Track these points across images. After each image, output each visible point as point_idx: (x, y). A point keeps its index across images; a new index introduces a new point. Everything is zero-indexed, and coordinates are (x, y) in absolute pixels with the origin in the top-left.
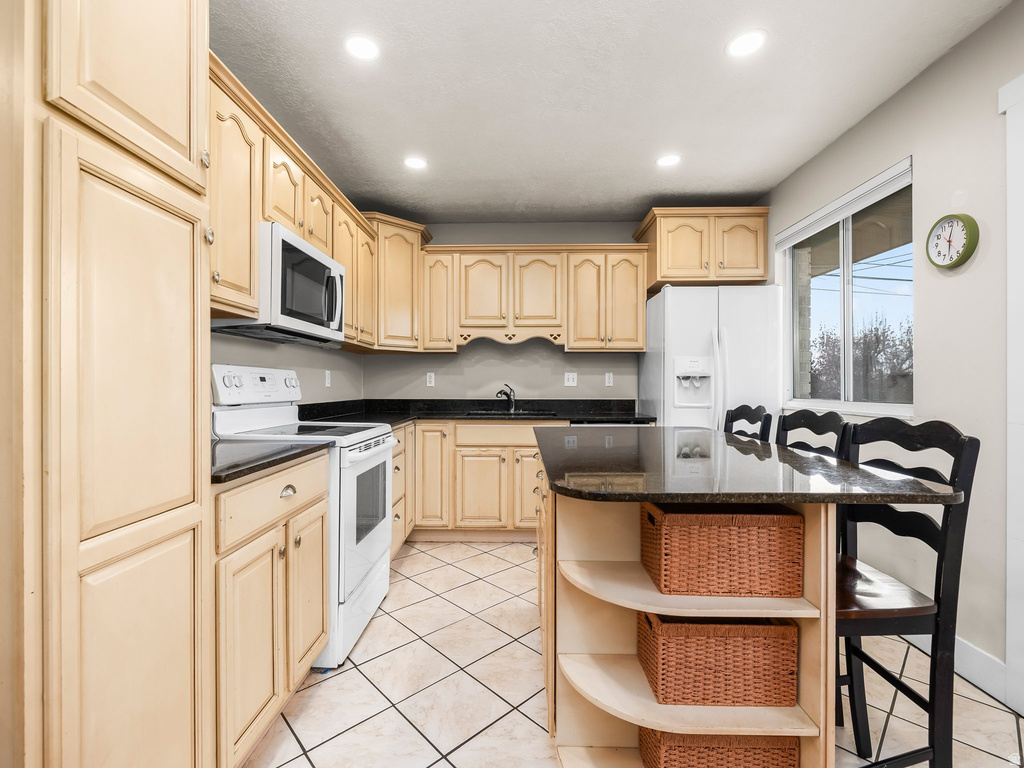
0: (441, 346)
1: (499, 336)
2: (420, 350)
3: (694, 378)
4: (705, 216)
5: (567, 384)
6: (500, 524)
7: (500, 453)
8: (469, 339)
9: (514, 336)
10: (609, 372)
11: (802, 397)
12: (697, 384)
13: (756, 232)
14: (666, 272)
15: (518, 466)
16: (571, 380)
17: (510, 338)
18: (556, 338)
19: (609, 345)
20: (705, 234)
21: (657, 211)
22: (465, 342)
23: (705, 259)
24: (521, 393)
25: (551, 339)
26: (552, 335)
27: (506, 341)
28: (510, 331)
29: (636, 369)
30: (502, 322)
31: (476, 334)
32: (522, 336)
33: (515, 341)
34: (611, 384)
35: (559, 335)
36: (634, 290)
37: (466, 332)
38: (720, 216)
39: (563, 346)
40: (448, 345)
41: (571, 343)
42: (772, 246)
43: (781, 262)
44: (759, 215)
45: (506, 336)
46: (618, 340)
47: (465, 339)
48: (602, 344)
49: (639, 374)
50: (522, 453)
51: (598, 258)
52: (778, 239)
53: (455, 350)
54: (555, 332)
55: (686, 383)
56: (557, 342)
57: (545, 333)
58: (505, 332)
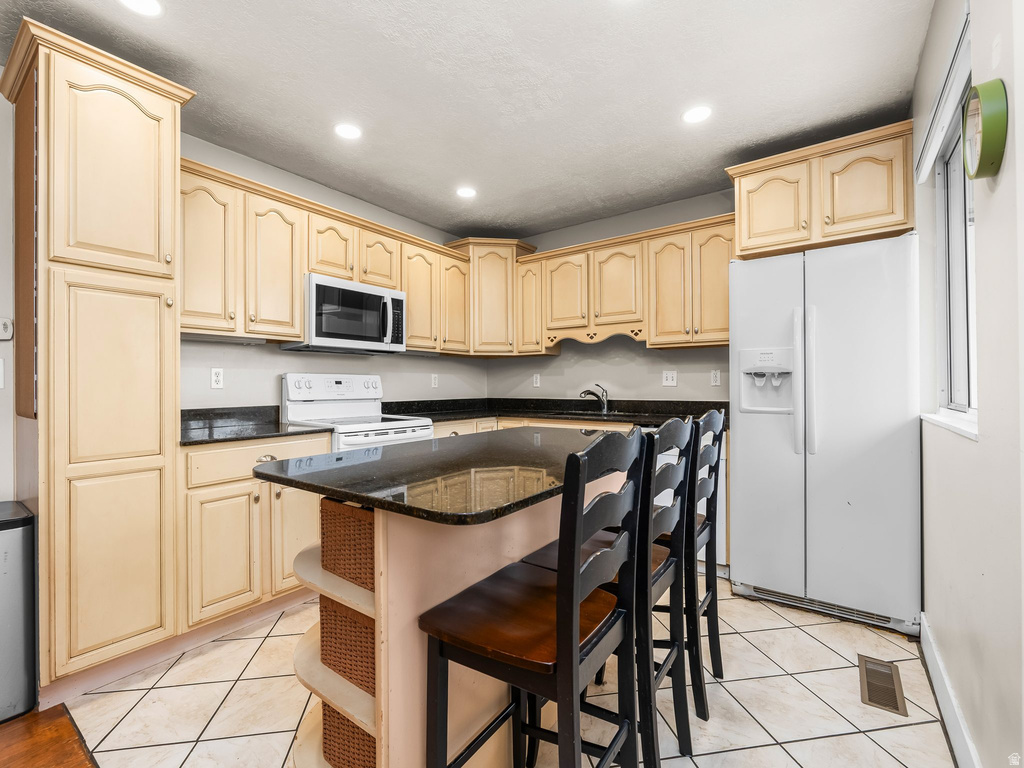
0: (531, 348)
1: (581, 336)
2: (515, 354)
3: (773, 374)
5: (665, 383)
8: (555, 341)
9: (595, 334)
10: (715, 369)
12: (776, 383)
13: (890, 163)
14: (748, 245)
16: (670, 379)
17: (592, 338)
18: (636, 334)
19: (697, 338)
20: (803, 182)
22: (551, 344)
23: (804, 216)
24: (615, 394)
25: (632, 335)
26: (632, 331)
27: (587, 340)
28: (592, 330)
30: (583, 322)
31: (561, 335)
32: (603, 334)
33: (596, 340)
34: (718, 383)
35: (640, 331)
37: (552, 334)
38: (828, 154)
39: (646, 342)
40: (538, 348)
41: (651, 337)
44: (897, 135)
45: (588, 335)
46: (707, 331)
47: (552, 341)
48: (688, 338)
51: (683, 240)
53: (544, 352)
54: (636, 328)
55: (760, 382)
56: (638, 338)
57: (625, 330)
58: (587, 331)
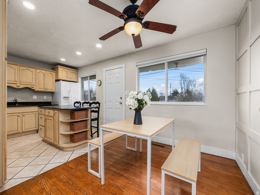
1: (14, 86)
4: (68, 69)
5: (34, 98)
6: (18, 132)
7: (18, 115)
10: (45, 96)
11: (83, 100)
12: (67, 98)
13: (76, 74)
14: (60, 78)
15: (24, 117)
19: (47, 90)
20: (68, 72)
21: (58, 66)
23: (68, 77)
24: (19, 100)
25: (31, 88)
27: (17, 87)
28: (18, 85)
29: (52, 95)
30: (16, 83)
32: (22, 86)
33: (19, 87)
34: (45, 98)
35: (33, 87)
36: (52, 79)
38: (70, 70)
39: (35, 90)
41: (37, 89)
42: (78, 77)
43: (80, 80)
44: (77, 71)
45: (17, 86)
46: (49, 89)
48: (45, 90)
49: (52, 96)
50: (25, 114)
51: (44, 72)
52: (79, 76)
55: (65, 98)
56: (33, 89)
57: (30, 86)
58: (16, 85)
